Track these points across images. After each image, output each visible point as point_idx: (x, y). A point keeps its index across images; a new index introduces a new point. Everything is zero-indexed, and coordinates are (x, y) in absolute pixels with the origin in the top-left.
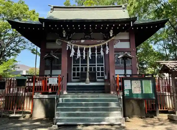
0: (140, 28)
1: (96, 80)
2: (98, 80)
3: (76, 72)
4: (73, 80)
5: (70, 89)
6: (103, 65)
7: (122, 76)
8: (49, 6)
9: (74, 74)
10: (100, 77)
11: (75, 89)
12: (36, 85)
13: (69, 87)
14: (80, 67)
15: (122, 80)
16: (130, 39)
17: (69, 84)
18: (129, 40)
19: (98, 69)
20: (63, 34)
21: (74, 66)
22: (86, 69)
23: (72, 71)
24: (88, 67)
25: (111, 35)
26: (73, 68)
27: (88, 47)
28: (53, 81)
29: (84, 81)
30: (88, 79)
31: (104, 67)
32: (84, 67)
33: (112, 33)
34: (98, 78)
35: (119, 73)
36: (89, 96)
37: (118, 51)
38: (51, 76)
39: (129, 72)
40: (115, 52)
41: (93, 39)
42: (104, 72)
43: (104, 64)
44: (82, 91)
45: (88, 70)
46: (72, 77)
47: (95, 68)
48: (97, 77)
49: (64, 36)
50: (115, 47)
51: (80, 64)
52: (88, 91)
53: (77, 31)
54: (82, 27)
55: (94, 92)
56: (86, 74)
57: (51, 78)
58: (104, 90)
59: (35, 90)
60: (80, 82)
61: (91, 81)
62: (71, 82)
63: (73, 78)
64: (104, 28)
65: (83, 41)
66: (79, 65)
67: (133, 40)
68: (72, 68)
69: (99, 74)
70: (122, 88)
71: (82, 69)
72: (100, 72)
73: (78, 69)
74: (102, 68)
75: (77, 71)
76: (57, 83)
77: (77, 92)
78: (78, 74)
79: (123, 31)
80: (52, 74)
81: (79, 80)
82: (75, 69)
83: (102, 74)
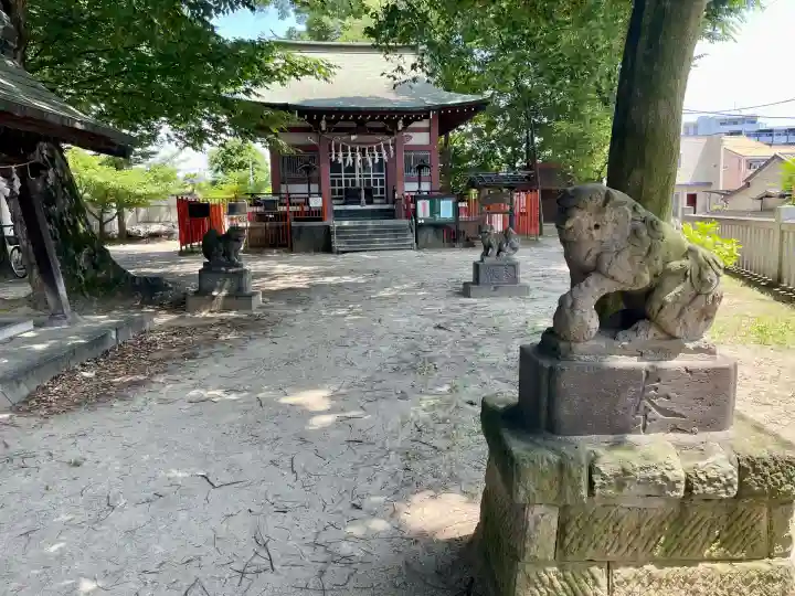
0: (446, 111)
1: (373, 201)
2: (375, 201)
3: (337, 188)
5: (339, 215)
7: (414, 194)
9: (333, 192)
11: (343, 215)
13: (335, 212)
14: (343, 179)
15: (415, 199)
16: (430, 128)
17: (336, 208)
18: (428, 130)
19: (375, 184)
20: (320, 125)
21: (332, 177)
22: (354, 182)
24: (357, 178)
25: (400, 128)
27: (363, 146)
28: (316, 203)
29: (359, 203)
30: (363, 199)
31: (384, 178)
32: (350, 179)
33: (401, 125)
34: (376, 198)
35: (410, 188)
36: (370, 223)
37: (410, 149)
38: (311, 194)
39: (426, 187)
40: (405, 151)
41: (371, 134)
42: (384, 187)
43: (384, 174)
46: (331, 197)
47: (369, 182)
48: (374, 196)
49: (324, 129)
50: (408, 144)
51: (343, 174)
52: (364, 218)
53: (346, 119)
54: (355, 118)
57: (312, 198)
58: (390, 214)
61: (368, 203)
63: (333, 199)
64: (390, 117)
65: (354, 138)
66: (341, 176)
69: (376, 191)
70: (414, 213)
71: (347, 182)
72: (378, 187)
73: (340, 183)
74: (382, 181)
75: (338, 186)
78: (340, 192)
79: (422, 119)
81: (342, 201)
82: (333, 183)
83: (382, 191)
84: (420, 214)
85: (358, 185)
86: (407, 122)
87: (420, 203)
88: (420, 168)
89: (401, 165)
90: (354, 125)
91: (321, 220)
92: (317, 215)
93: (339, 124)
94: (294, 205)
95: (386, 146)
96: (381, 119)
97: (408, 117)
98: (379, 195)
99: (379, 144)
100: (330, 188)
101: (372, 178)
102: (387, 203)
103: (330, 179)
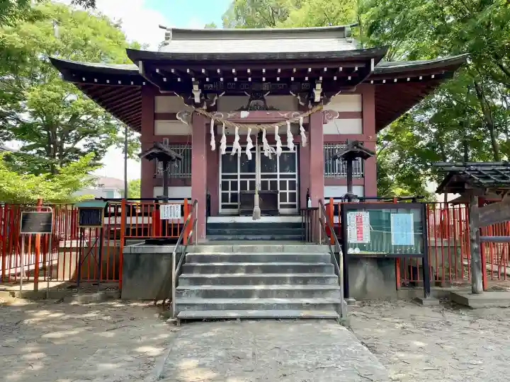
1: (278, 211)
2: (281, 211)
3: (230, 192)
4: (221, 210)
5: (215, 232)
6: (294, 176)
8: (161, 27)
9: (225, 197)
10: (288, 203)
11: (227, 230)
12: (128, 222)
14: (239, 180)
16: (362, 112)
18: (359, 115)
19: (283, 184)
20: (193, 96)
21: (223, 177)
22: (253, 184)
23: (220, 189)
24: (258, 180)
25: (317, 98)
26: (222, 182)
28: (170, 213)
29: (249, 213)
30: (257, 209)
31: (296, 179)
32: (248, 180)
33: (320, 92)
34: (282, 206)
38: (166, 200)
41: (272, 109)
42: (296, 191)
43: (296, 173)
44: (242, 237)
45: (258, 188)
46: (221, 204)
47: (274, 184)
48: (279, 203)
49: (197, 100)
51: (239, 174)
52: (259, 237)
55: (272, 239)
56: (252, 195)
57: (166, 206)
58: (300, 233)
59: (128, 234)
60: (238, 215)
61: (265, 212)
62: (218, 215)
63: (224, 207)
64: (300, 76)
65: (244, 114)
66: (236, 177)
68: (220, 183)
69: (283, 197)
70: (341, 231)
71: (243, 184)
72: (288, 191)
73: (234, 186)
74: (293, 183)
75: (232, 190)
76: (179, 217)
77: (230, 237)
78: (234, 197)
80: (169, 197)
81: (235, 211)
82: (225, 186)
83: (293, 197)
84: (352, 237)
87: (351, 217)
88: (349, 157)
89: (317, 157)
95: (295, 126)
99: (283, 124)
100: (220, 191)
101: (278, 179)
102: (299, 214)
103: (221, 180)
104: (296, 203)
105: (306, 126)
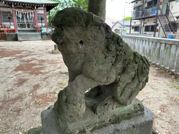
0: (48, 5)
2: (30, 27)
9: (18, 25)
11: (21, 31)
13: (18, 30)
15: (41, 27)
17: (18, 29)
19: (30, 23)
22: (24, 22)
24: (25, 21)
25: (35, 9)
29: (25, 28)
30: (27, 27)
31: (33, 22)
35: (40, 24)
36: (29, 33)
37: (39, 14)
38: (11, 25)
39: (44, 24)
40: (38, 15)
42: (33, 24)
43: (32, 20)
44: (24, 32)
46: (17, 26)
47: (28, 22)
49: (13, 7)
50: (38, 13)
51: (21, 20)
52: (27, 32)
53: (20, 5)
54: (22, 5)
58: (34, 31)
61: (28, 28)
63: (18, 27)
64: (32, 5)
65: (22, 10)
67: (45, 9)
69: (30, 25)
70: (41, 31)
71: (22, 22)
72: (31, 24)
73: (20, 22)
76: (14, 28)
78: (20, 25)
79: (41, 7)
81: (21, 27)
82: (18, 22)
85: (25, 23)
86: (37, 7)
88: (41, 19)
89: (36, 18)
90: (22, 7)
91: (15, 32)
92: (14, 31)
93: (18, 6)
94: (6, 28)
95: (32, 13)
96: (30, 6)
97: (37, 6)
98: (31, 26)
99: (29, 12)
100: (17, 24)
101: (29, 21)
102: (34, 28)
103: (17, 21)
104: (33, 26)
105: (34, 13)
